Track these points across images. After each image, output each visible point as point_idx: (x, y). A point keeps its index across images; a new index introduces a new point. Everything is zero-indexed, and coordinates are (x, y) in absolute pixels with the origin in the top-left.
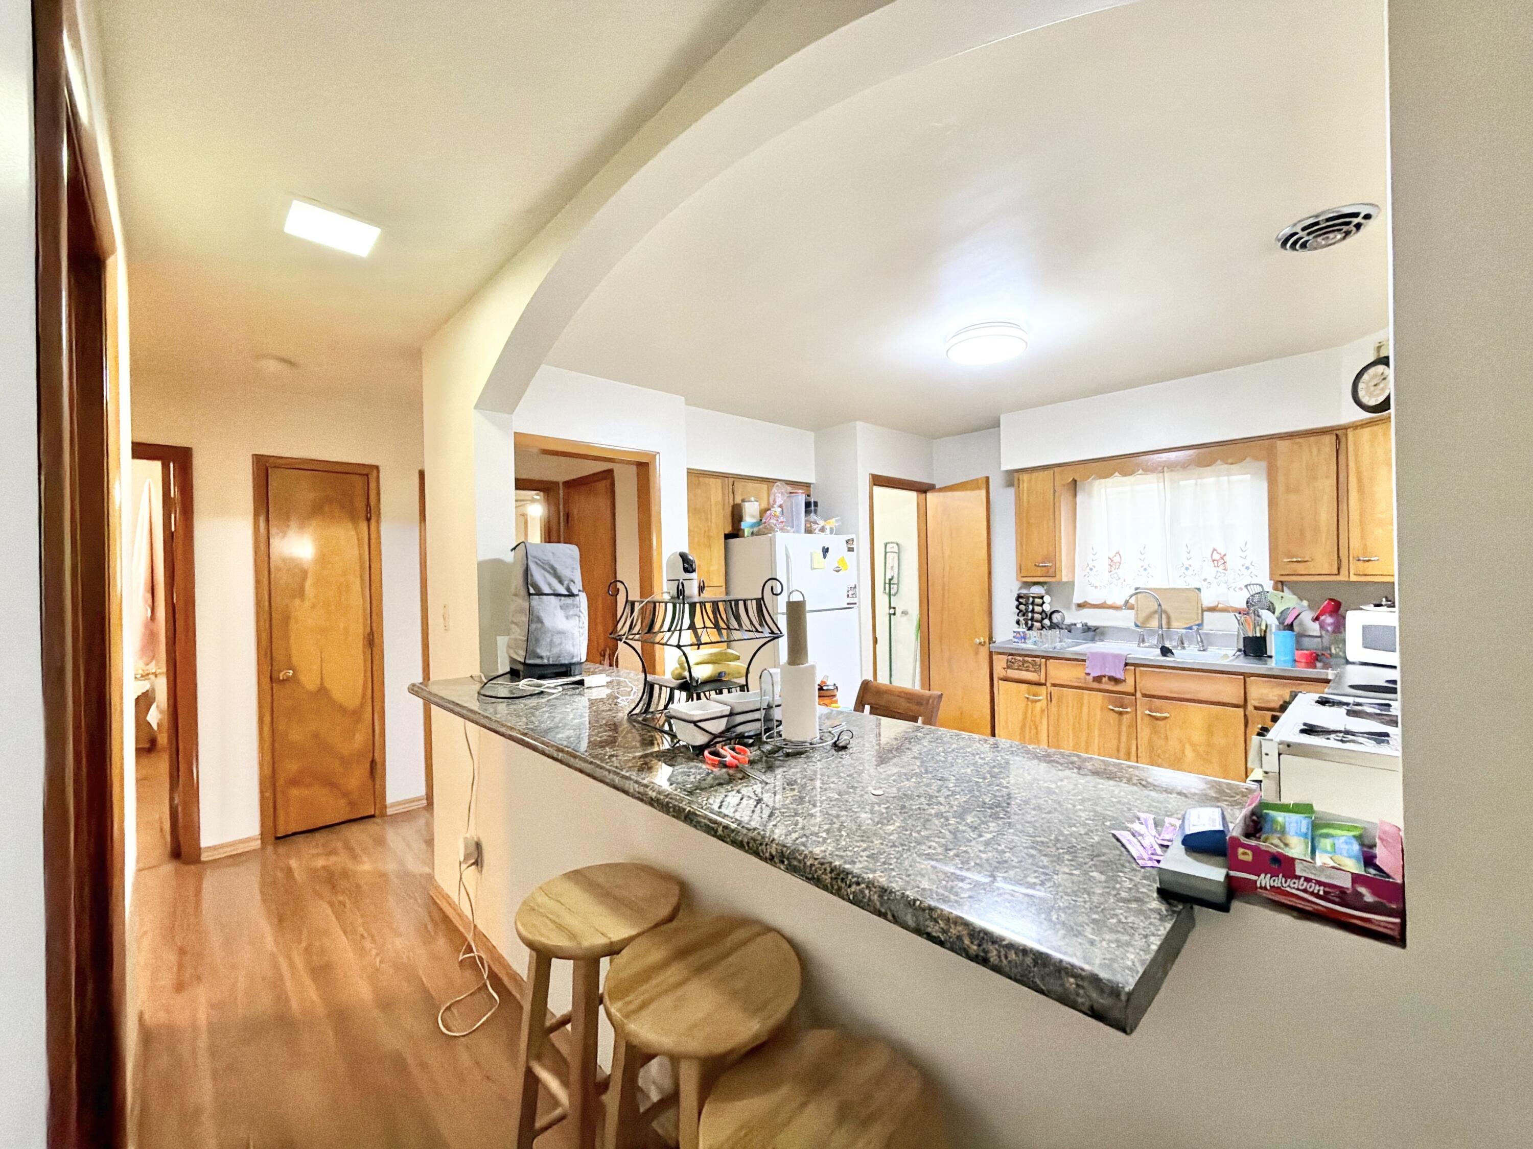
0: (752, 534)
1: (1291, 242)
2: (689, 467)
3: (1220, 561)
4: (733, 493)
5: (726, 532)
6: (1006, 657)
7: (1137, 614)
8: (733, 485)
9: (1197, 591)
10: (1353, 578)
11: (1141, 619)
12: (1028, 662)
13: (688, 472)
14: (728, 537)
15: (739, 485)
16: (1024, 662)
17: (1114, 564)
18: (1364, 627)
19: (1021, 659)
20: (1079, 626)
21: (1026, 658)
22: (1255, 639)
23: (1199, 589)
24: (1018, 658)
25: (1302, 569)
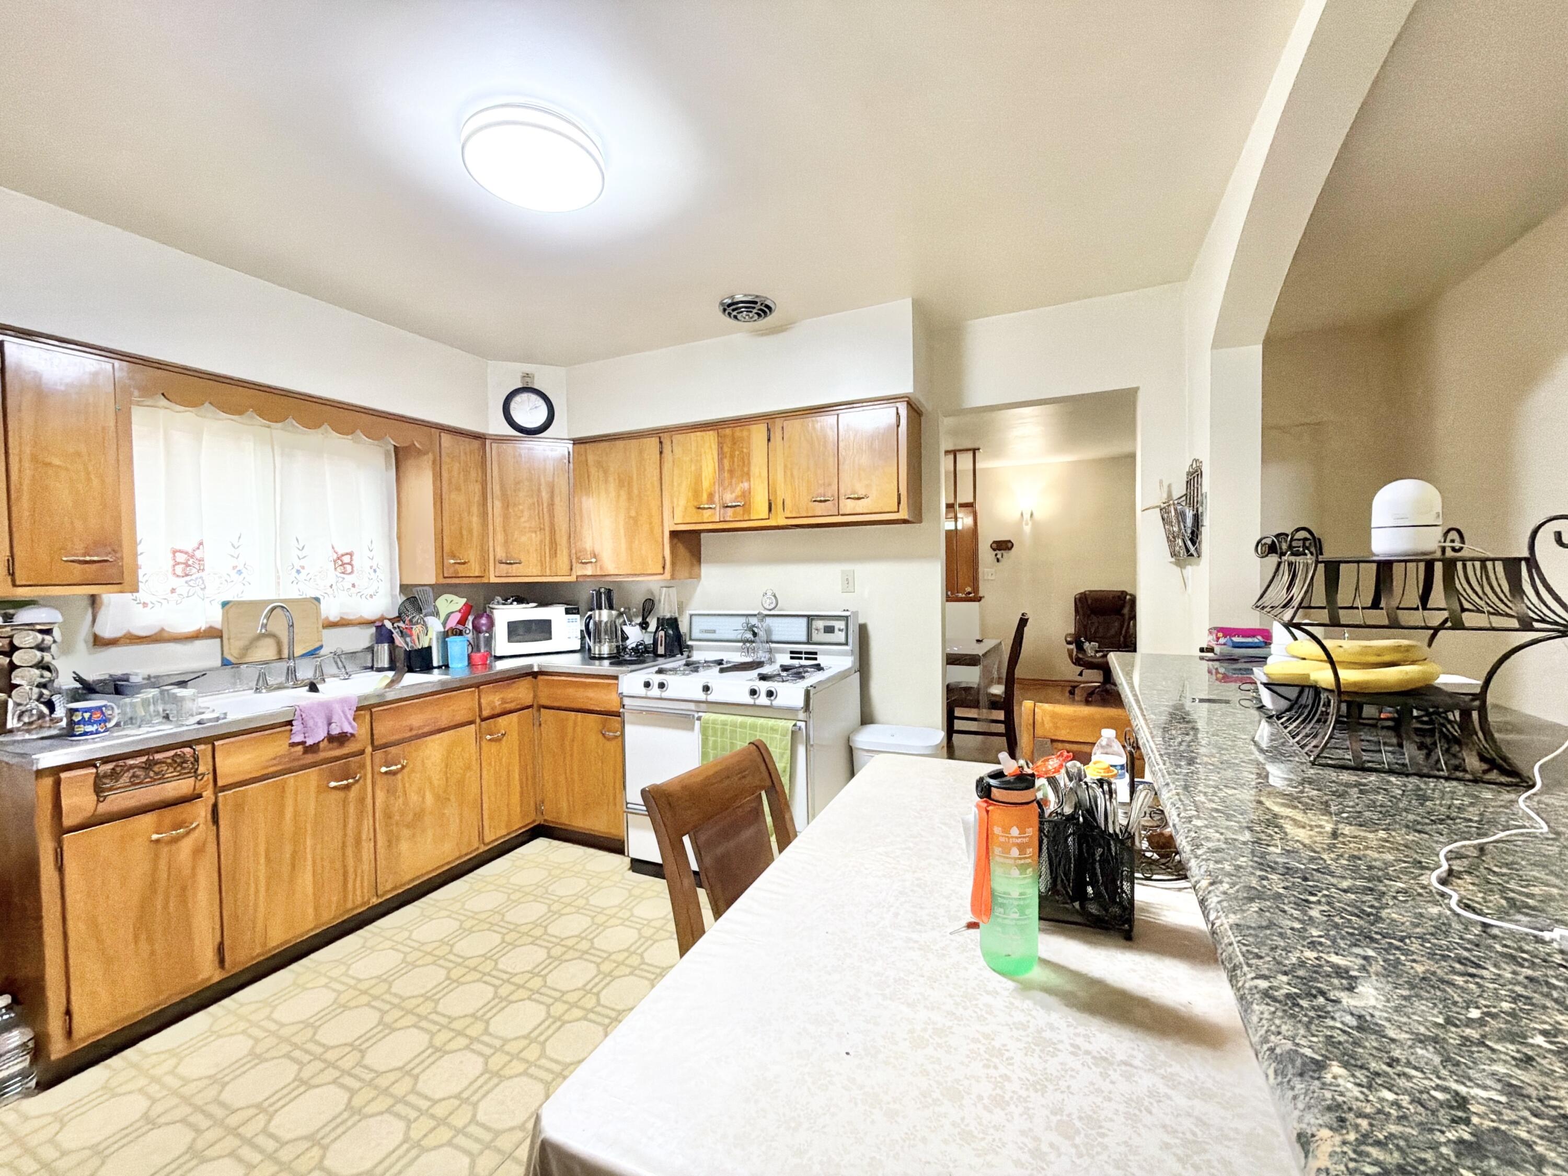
3: (340, 562)
7: (227, 646)
9: (316, 603)
11: (234, 651)
12: (159, 763)
16: (149, 766)
17: (194, 562)
19: (141, 762)
21: (156, 756)
22: (421, 651)
23: (317, 599)
24: (132, 762)
25: (462, 571)
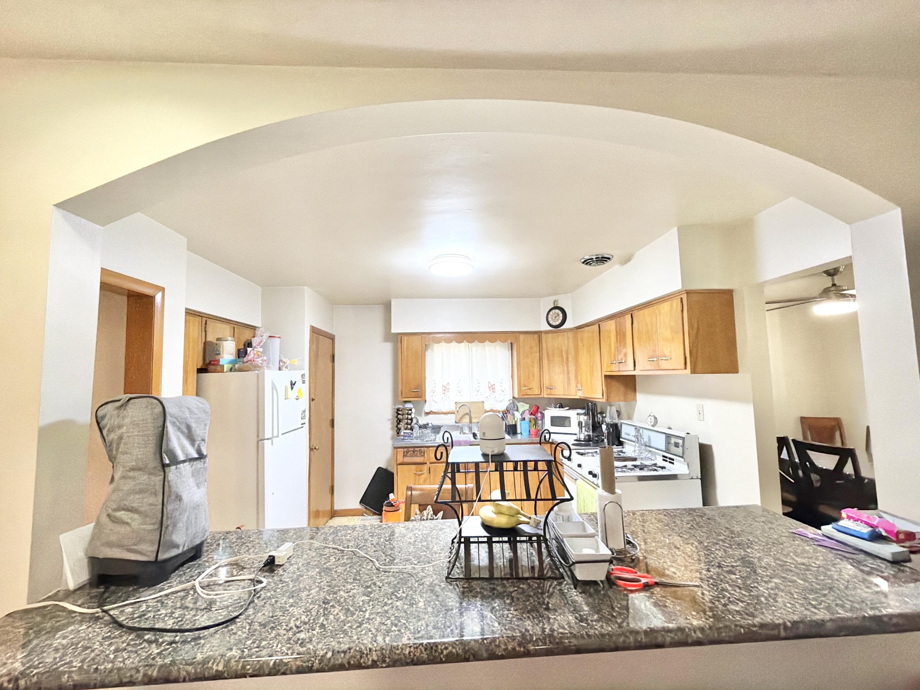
0: (231, 370)
1: (586, 262)
2: (188, 307)
3: (492, 388)
4: (206, 331)
5: (198, 367)
6: (402, 449)
7: (456, 417)
8: (206, 324)
10: (546, 396)
11: (458, 419)
12: (417, 451)
13: (186, 312)
14: (201, 371)
15: (211, 325)
16: (414, 451)
17: (445, 389)
18: (551, 417)
19: (412, 449)
20: (430, 425)
21: (416, 449)
22: (512, 425)
23: (483, 402)
24: (410, 449)
25: (529, 392)
